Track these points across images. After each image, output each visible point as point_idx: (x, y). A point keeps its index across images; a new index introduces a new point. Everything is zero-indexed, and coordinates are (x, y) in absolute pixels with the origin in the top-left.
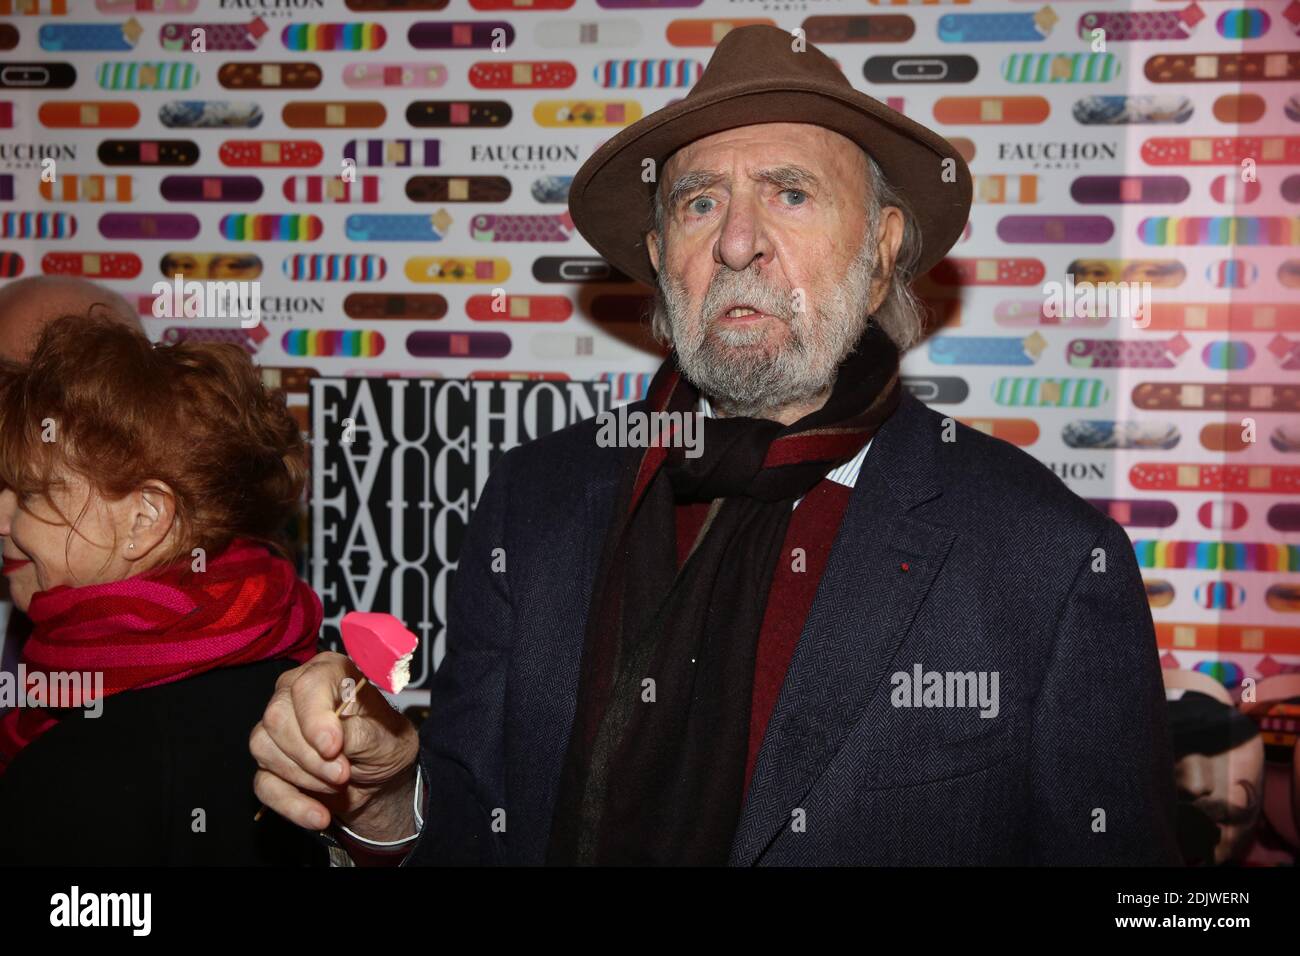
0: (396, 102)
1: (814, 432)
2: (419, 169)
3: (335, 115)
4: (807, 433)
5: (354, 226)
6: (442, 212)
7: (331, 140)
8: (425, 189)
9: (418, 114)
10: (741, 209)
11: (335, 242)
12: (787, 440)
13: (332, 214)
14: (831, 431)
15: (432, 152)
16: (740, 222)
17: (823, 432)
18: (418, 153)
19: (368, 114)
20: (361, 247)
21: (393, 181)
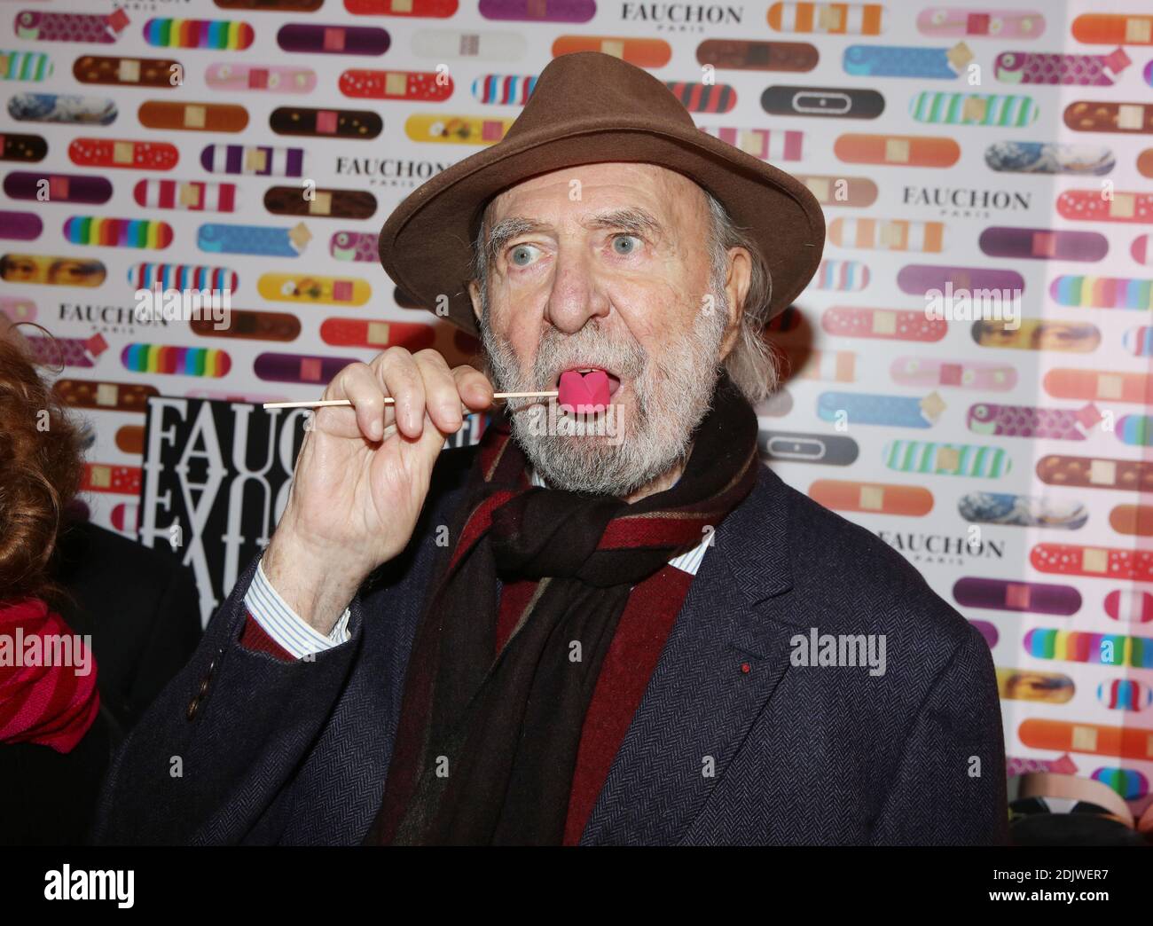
0: (260, 106)
1: (657, 514)
2: (280, 179)
3: (195, 117)
4: (649, 515)
5: (207, 236)
6: (302, 227)
7: (189, 144)
8: (284, 201)
9: (284, 121)
10: (571, 265)
11: (184, 251)
12: (627, 521)
13: (184, 222)
14: (676, 515)
15: (295, 162)
16: (569, 282)
17: (667, 515)
18: (280, 162)
19: (231, 118)
20: (212, 259)
21: (250, 189)
